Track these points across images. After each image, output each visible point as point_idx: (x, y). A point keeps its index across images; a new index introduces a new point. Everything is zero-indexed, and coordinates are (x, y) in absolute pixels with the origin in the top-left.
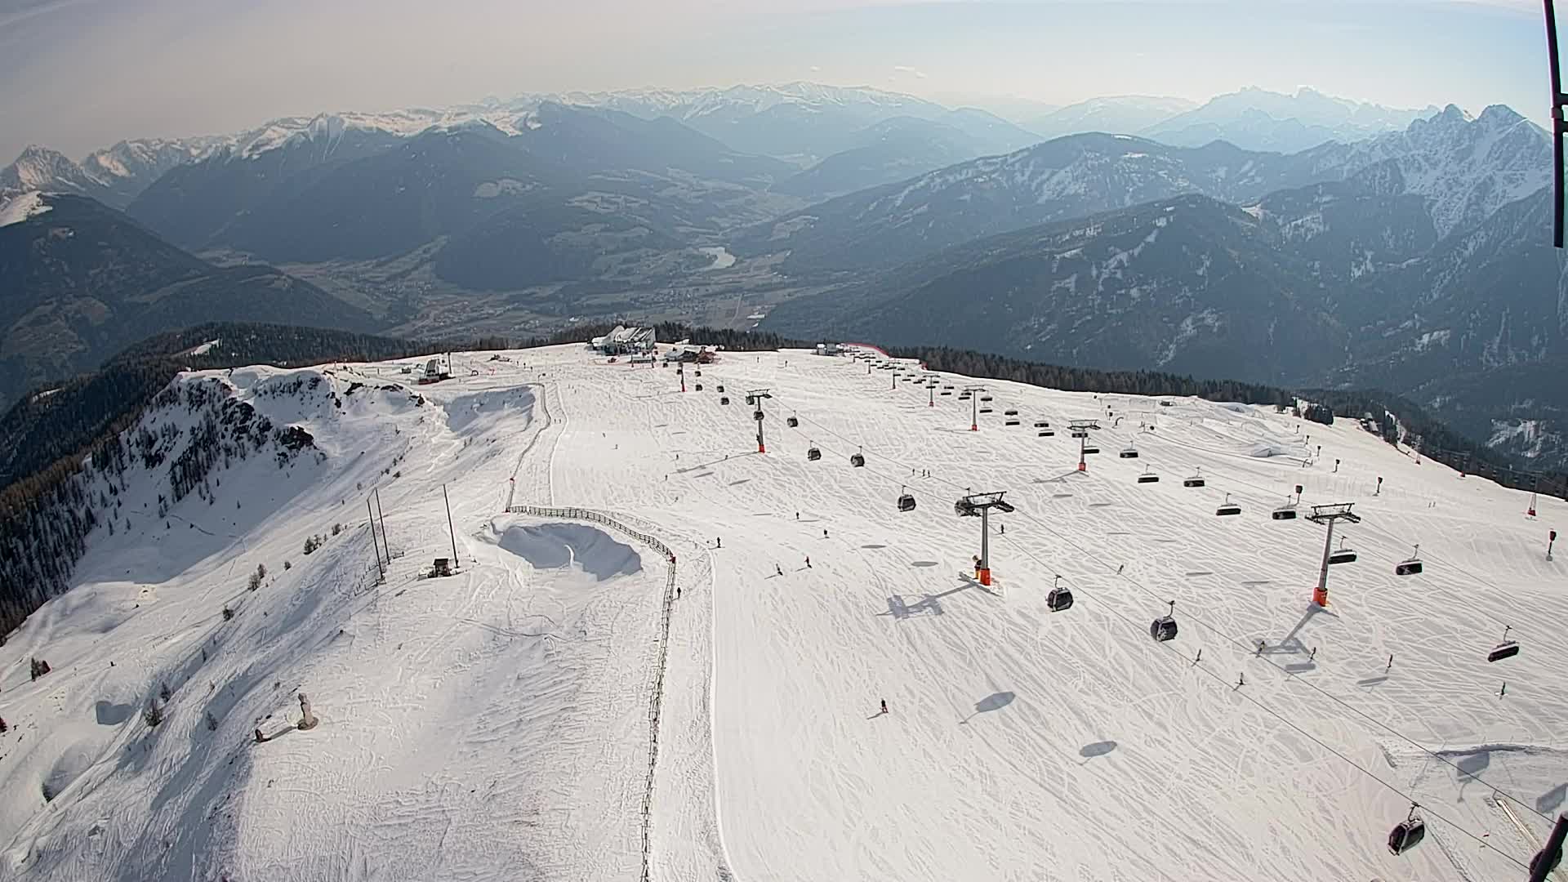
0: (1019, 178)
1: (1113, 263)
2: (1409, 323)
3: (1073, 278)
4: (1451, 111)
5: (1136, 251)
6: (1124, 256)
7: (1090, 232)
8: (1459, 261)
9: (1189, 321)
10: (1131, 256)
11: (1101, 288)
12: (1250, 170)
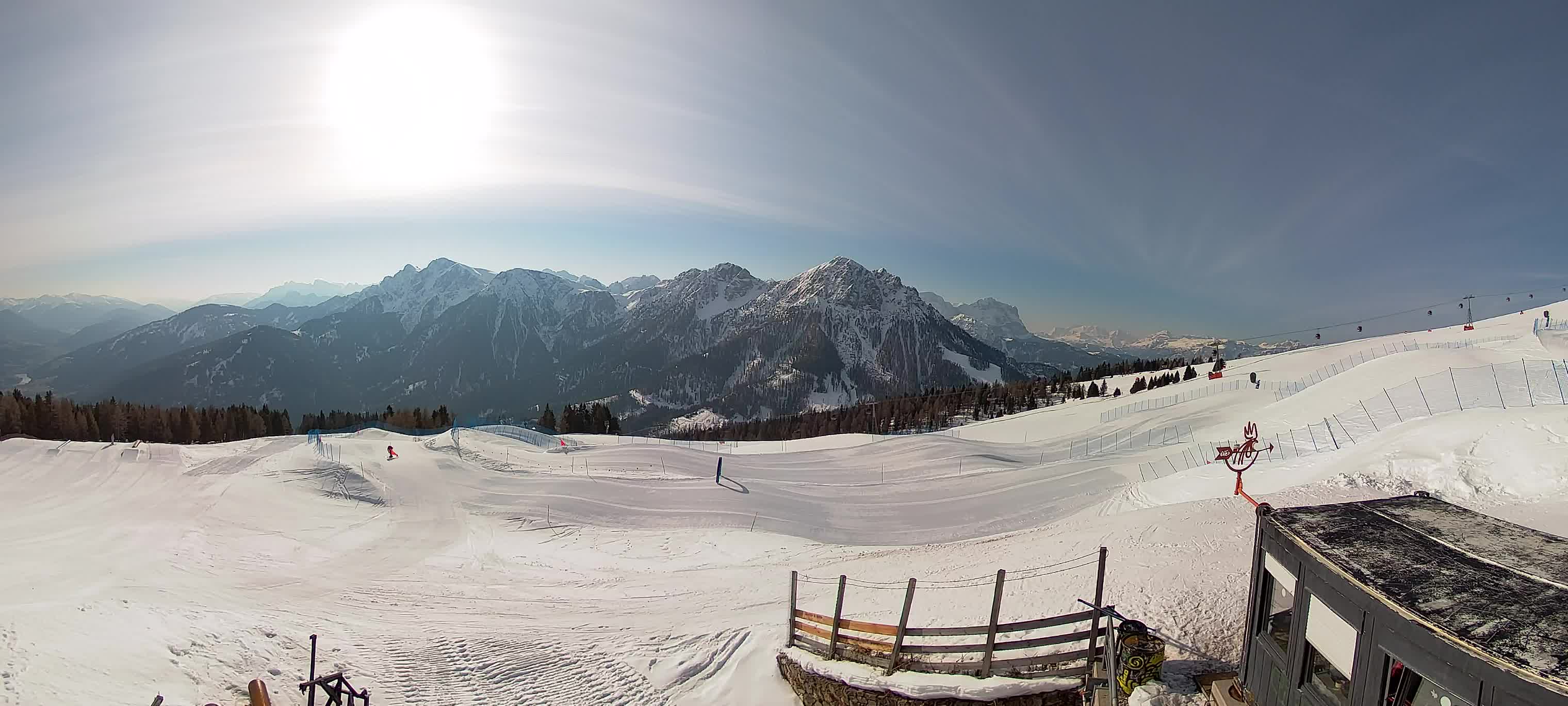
0: (171, 331)
1: (218, 367)
2: (397, 381)
3: (196, 379)
4: (408, 267)
5: (231, 359)
6: (224, 363)
7: (205, 352)
8: (424, 342)
9: (264, 396)
10: (228, 362)
11: (212, 382)
12: (292, 317)
